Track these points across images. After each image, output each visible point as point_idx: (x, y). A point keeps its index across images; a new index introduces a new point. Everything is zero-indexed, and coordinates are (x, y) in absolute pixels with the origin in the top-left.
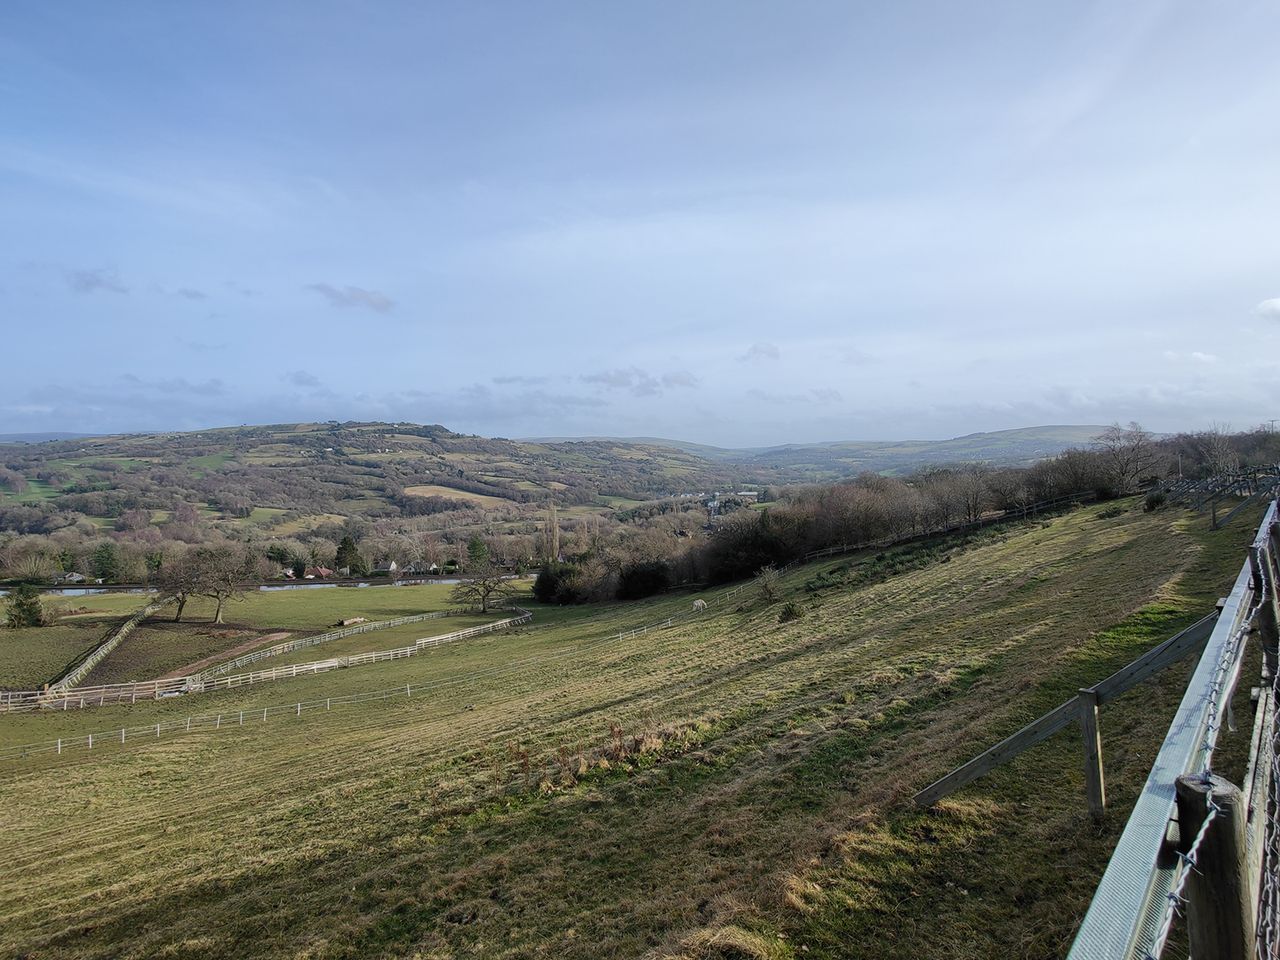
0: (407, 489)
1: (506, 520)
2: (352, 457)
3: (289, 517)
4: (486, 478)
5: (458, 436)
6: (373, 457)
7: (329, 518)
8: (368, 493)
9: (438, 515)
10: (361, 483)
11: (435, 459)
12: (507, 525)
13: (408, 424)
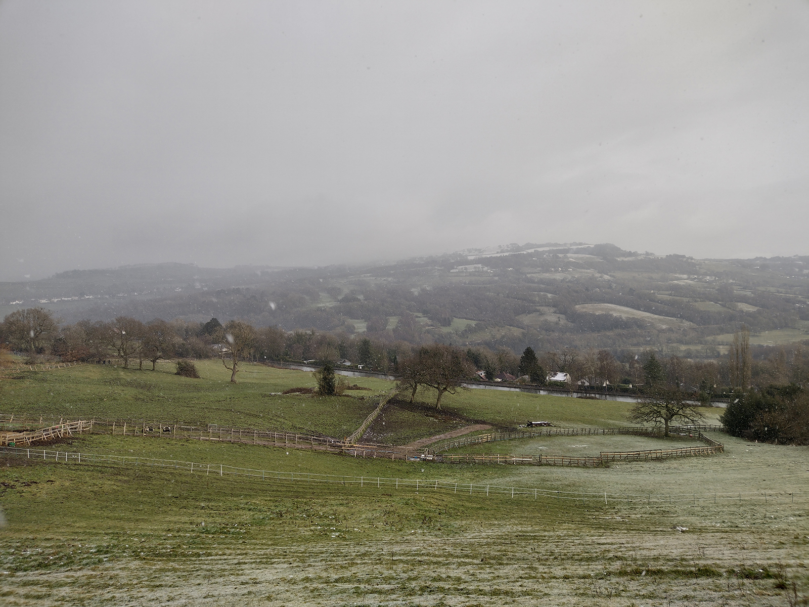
0: (577, 307)
1: (681, 342)
2: (529, 276)
3: (479, 328)
4: (659, 296)
5: (630, 254)
6: (547, 275)
7: (510, 330)
8: (545, 309)
9: (608, 333)
10: (537, 299)
11: (606, 277)
12: (683, 348)
13: (581, 244)
